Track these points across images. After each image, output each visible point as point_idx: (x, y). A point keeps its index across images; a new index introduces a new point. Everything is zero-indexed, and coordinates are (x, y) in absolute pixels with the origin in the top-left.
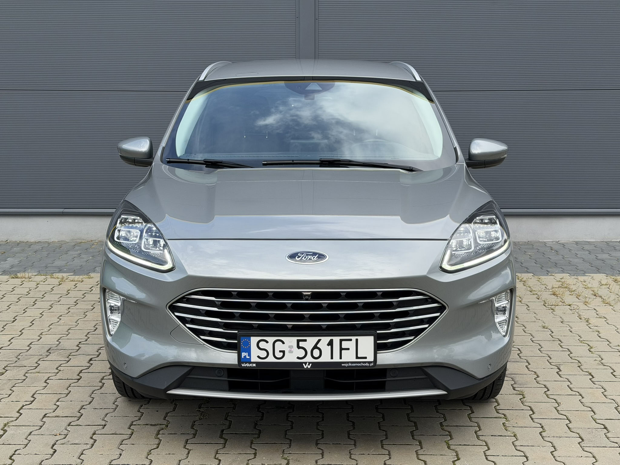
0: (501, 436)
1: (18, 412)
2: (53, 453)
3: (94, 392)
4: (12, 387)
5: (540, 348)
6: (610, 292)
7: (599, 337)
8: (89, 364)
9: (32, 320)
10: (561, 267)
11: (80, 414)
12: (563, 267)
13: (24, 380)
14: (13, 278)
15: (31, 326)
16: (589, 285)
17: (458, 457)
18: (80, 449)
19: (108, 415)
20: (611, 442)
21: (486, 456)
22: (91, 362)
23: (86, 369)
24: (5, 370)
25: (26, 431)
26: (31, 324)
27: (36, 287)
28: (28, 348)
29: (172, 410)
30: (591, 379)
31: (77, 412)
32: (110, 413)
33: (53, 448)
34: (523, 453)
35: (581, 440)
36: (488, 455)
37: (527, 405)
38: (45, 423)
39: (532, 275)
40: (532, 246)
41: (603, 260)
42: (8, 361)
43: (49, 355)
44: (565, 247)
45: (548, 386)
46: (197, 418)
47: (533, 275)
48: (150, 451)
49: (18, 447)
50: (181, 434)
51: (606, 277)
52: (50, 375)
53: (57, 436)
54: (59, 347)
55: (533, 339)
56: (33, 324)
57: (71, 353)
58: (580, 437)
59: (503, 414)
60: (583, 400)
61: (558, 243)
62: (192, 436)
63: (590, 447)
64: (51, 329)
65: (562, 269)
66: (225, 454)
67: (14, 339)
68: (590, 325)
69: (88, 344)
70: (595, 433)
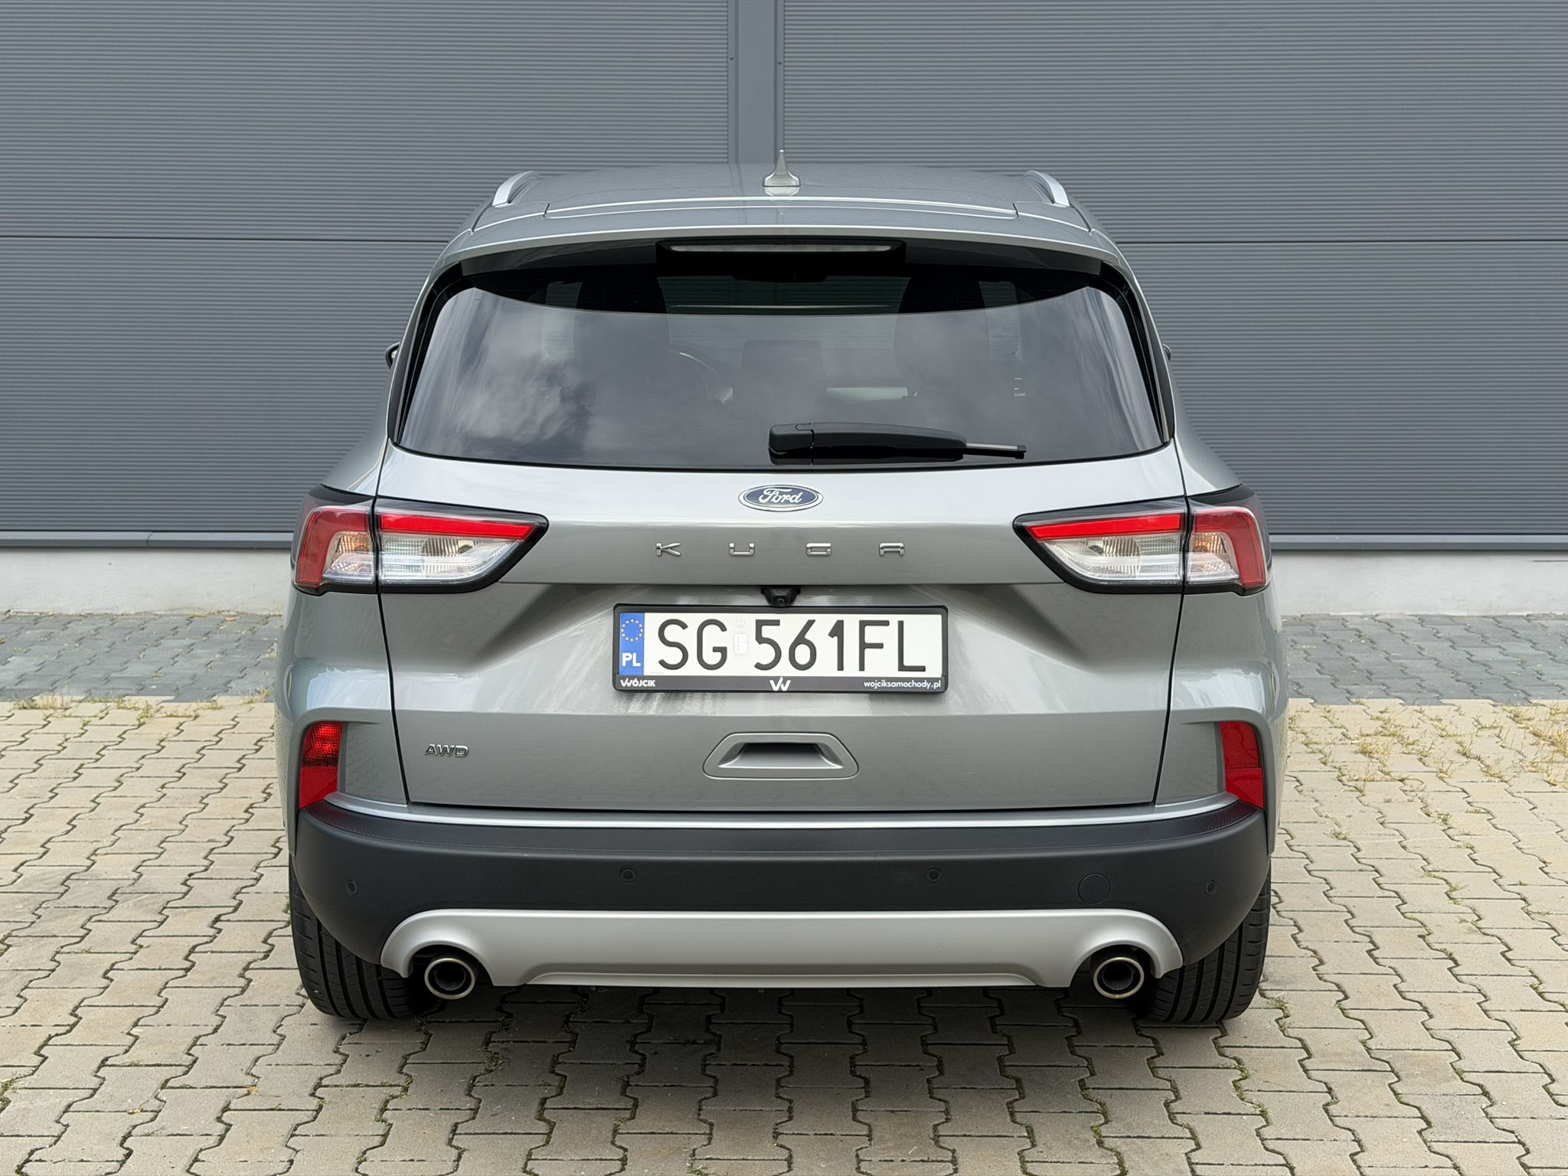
0: (1229, 1114)
1: (37, 1053)
2: (124, 1158)
3: (226, 1003)
4: (23, 990)
5: (1327, 891)
6: (1502, 746)
7: (1474, 860)
8: (213, 930)
9: (71, 817)
10: (1382, 681)
11: (190, 1057)
12: (1387, 682)
13: (53, 970)
14: (25, 708)
15: (68, 832)
16: (1451, 730)
17: (1124, 1167)
18: (191, 1146)
19: (259, 1061)
20: (1498, 1128)
21: (1190, 1164)
22: (218, 925)
23: (206, 943)
24: (4, 944)
25: (57, 1100)
26: (70, 827)
27: (82, 731)
28: (62, 889)
29: (417, 1049)
30: (1451, 968)
31: (183, 1052)
32: (265, 1055)
33: (125, 1145)
34: (1281, 1157)
35: (1425, 1123)
36: (1197, 1164)
37: (1295, 1035)
38: (105, 1082)
39: (1311, 703)
40: (1311, 627)
41: (1485, 665)
42: (13, 922)
43: (113, 907)
44: (1392, 629)
45: (1346, 987)
46: (482, 1068)
47: (1313, 701)
48: (364, 1153)
49: (38, 1142)
50: (441, 1109)
51: (1492, 707)
52: (117, 957)
53: (134, 1116)
54: (138, 887)
55: (1311, 867)
56: (74, 826)
57: (168, 902)
58: (1423, 1117)
59: (1235, 1058)
60: (1431, 1023)
61: (1376, 620)
62: (468, 1114)
63: (1446, 1142)
64: (117, 840)
65: (1385, 688)
66: (550, 1160)
67: (28, 866)
68: (1450, 832)
69: (212, 879)
70: (1458, 1107)
